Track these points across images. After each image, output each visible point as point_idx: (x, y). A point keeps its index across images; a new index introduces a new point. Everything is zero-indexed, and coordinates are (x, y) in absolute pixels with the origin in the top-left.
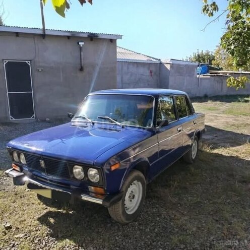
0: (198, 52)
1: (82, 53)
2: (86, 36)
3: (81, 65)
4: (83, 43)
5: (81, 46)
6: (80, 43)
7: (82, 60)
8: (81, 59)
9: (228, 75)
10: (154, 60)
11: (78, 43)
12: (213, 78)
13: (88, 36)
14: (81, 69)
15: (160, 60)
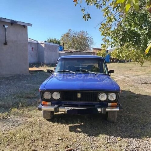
0: (50, 38)
1: (6, 33)
2: (9, 21)
3: (6, 41)
4: (7, 26)
5: (6, 28)
6: (5, 26)
7: (7, 38)
8: (5, 37)
9: (73, 52)
10: (34, 41)
11: (4, 26)
12: (66, 53)
13: (11, 22)
14: (6, 44)
15: (37, 41)
